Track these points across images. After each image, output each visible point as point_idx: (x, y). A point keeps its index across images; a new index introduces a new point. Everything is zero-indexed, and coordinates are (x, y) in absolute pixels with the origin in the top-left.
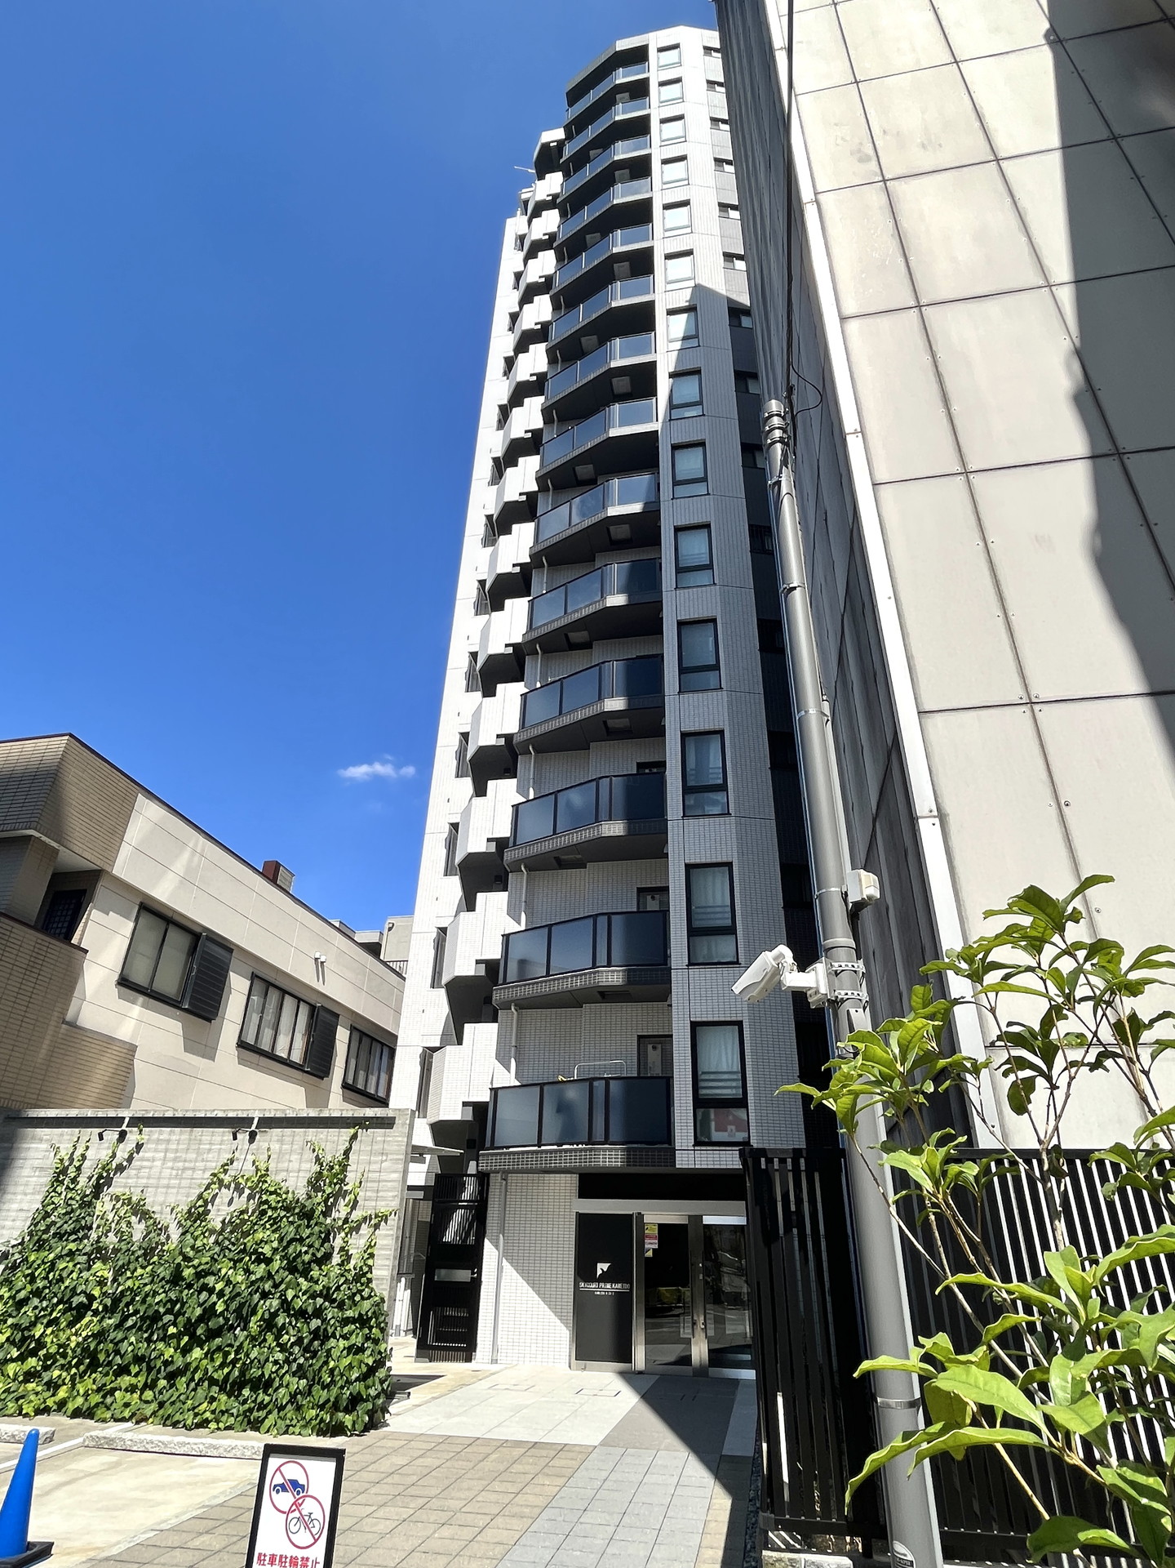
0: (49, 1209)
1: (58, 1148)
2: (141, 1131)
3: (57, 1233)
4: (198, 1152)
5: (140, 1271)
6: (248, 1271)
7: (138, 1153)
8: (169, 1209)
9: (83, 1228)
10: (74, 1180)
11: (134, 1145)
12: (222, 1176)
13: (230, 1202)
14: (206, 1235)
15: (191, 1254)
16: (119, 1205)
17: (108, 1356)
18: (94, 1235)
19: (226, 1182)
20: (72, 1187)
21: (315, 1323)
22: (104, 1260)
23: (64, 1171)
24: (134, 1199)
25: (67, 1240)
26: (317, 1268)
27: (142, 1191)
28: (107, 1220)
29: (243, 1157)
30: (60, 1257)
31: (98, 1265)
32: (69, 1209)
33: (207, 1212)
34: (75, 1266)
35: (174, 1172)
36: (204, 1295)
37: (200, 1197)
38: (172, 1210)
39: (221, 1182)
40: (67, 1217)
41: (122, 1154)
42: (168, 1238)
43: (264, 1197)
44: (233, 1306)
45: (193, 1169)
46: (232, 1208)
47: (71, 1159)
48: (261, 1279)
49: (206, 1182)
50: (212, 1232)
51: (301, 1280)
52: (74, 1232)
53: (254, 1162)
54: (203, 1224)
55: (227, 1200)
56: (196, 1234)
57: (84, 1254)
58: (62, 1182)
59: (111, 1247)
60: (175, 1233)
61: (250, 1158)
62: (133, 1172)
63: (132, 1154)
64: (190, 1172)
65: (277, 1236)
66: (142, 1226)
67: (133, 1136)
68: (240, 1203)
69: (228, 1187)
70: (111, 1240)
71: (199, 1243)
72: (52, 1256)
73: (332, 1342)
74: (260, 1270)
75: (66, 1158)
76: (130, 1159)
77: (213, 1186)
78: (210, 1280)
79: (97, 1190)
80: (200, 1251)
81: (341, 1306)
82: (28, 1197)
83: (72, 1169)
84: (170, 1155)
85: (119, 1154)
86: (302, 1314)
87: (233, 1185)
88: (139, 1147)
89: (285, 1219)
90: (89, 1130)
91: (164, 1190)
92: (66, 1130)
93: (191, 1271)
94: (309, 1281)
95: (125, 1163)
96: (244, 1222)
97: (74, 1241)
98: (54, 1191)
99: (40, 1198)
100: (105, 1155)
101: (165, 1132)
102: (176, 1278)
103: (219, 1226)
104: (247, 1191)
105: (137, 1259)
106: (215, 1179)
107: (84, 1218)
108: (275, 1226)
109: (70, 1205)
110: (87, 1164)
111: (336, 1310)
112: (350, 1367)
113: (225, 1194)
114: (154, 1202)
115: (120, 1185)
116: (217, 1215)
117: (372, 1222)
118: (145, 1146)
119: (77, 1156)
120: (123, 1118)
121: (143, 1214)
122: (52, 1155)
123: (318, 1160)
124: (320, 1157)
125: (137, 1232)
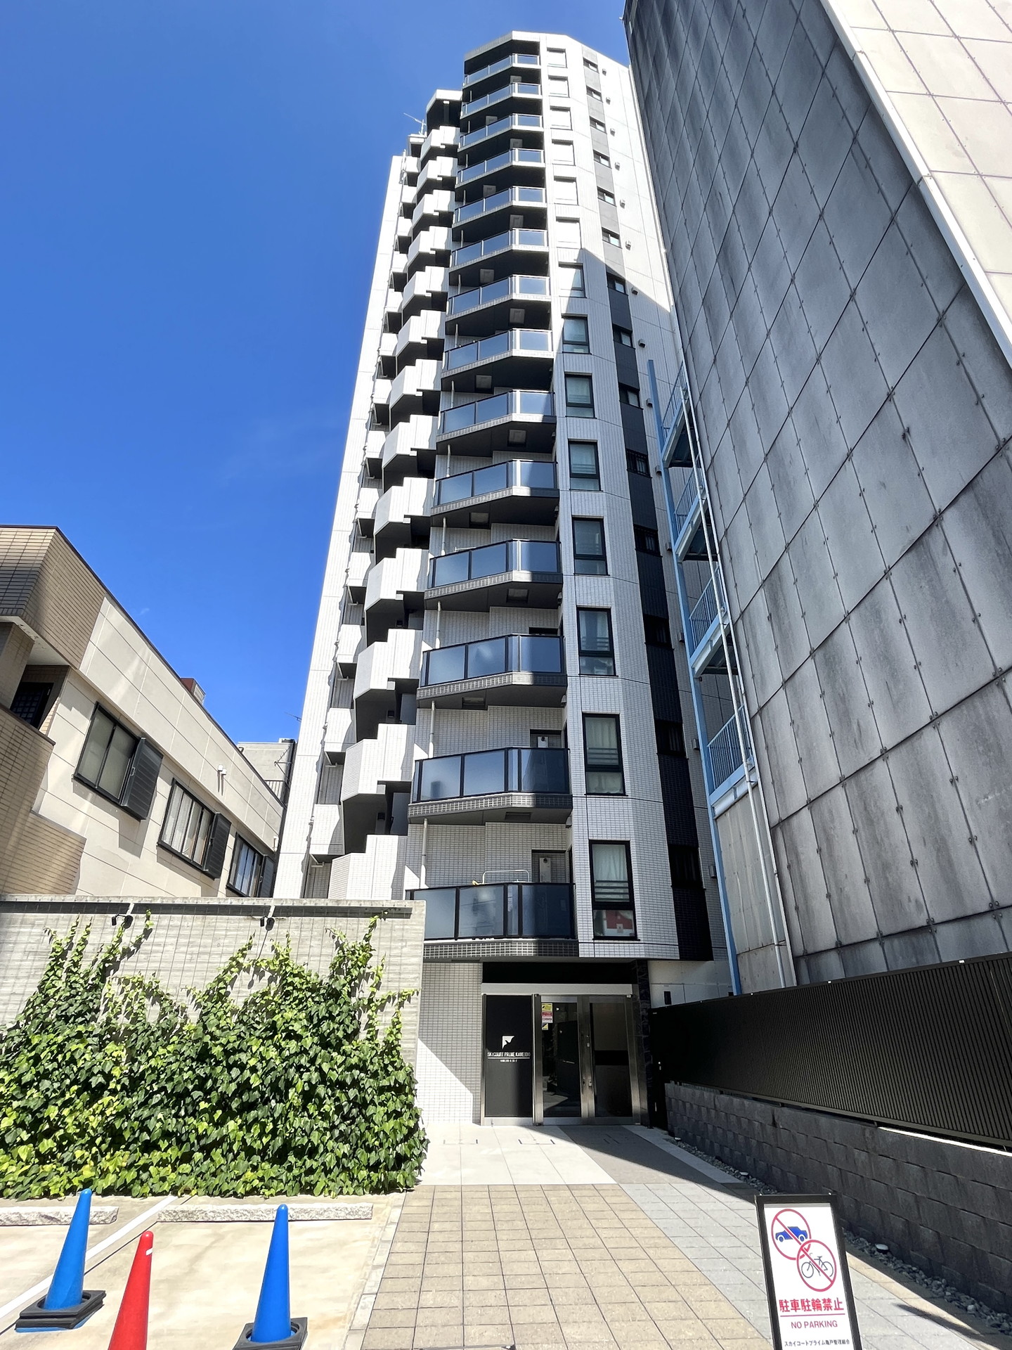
0: (51, 992)
1: (55, 932)
2: (148, 918)
3: (62, 1016)
4: (214, 939)
5: (161, 1051)
6: (280, 1049)
7: (146, 937)
8: (185, 992)
9: (90, 1011)
10: (76, 964)
11: (142, 931)
12: (241, 960)
13: (251, 985)
14: (229, 1014)
15: (218, 1033)
16: (128, 988)
17: (134, 1133)
18: (102, 1018)
19: (245, 965)
20: (75, 970)
21: (352, 1093)
22: (117, 1041)
23: (64, 955)
24: (146, 982)
25: (73, 1023)
26: (347, 1043)
27: (154, 975)
28: (116, 1003)
29: (261, 942)
30: (68, 1039)
31: (110, 1047)
32: (73, 992)
33: (227, 994)
34: (86, 1047)
35: (188, 957)
36: (235, 1072)
37: (219, 980)
38: (188, 992)
39: (239, 965)
40: (71, 1000)
41: (129, 938)
42: (186, 1018)
43: (290, 980)
44: (268, 1080)
45: (210, 954)
46: (254, 990)
47: (71, 945)
48: (296, 1054)
49: (226, 966)
50: (234, 1012)
51: (334, 1054)
52: (80, 1014)
53: (273, 947)
54: (225, 1004)
55: (247, 983)
56: (219, 1014)
57: (95, 1036)
58: (61, 966)
59: (123, 1028)
60: (194, 1016)
61: (269, 944)
62: (142, 957)
63: (140, 939)
64: (206, 957)
65: (304, 1014)
66: (157, 1007)
67: (139, 922)
68: (261, 985)
69: (247, 970)
70: (122, 1022)
71: (222, 1023)
72: (60, 1039)
73: (371, 1110)
74: (293, 1046)
75: (64, 943)
76: (138, 944)
77: (233, 969)
78: (243, 1057)
79: (103, 974)
80: (225, 1030)
81: (375, 1075)
82: (21, 981)
83: (70, 955)
84: (182, 940)
85: (124, 939)
86: (342, 1085)
87: (252, 969)
88: (147, 932)
89: (310, 999)
90: (90, 916)
91: (179, 973)
92: (62, 915)
93: (219, 1049)
94: (342, 1055)
95: (132, 948)
96: (269, 1002)
97: (81, 1023)
98: (54, 974)
99: (37, 981)
100: (109, 939)
101: (176, 918)
102: (204, 1056)
103: (239, 1005)
104: (268, 974)
105: (157, 1041)
106: (234, 963)
107: (91, 1001)
108: (301, 1006)
109: (75, 988)
110: (88, 948)
111: (372, 1080)
112: (394, 1130)
113: (245, 977)
114: (166, 985)
115: (127, 968)
116: (239, 996)
117: (396, 1001)
118: (153, 931)
119: (77, 939)
120: (128, 905)
121: (157, 996)
122: (47, 939)
123: (339, 946)
124: (341, 942)
125: (152, 1014)
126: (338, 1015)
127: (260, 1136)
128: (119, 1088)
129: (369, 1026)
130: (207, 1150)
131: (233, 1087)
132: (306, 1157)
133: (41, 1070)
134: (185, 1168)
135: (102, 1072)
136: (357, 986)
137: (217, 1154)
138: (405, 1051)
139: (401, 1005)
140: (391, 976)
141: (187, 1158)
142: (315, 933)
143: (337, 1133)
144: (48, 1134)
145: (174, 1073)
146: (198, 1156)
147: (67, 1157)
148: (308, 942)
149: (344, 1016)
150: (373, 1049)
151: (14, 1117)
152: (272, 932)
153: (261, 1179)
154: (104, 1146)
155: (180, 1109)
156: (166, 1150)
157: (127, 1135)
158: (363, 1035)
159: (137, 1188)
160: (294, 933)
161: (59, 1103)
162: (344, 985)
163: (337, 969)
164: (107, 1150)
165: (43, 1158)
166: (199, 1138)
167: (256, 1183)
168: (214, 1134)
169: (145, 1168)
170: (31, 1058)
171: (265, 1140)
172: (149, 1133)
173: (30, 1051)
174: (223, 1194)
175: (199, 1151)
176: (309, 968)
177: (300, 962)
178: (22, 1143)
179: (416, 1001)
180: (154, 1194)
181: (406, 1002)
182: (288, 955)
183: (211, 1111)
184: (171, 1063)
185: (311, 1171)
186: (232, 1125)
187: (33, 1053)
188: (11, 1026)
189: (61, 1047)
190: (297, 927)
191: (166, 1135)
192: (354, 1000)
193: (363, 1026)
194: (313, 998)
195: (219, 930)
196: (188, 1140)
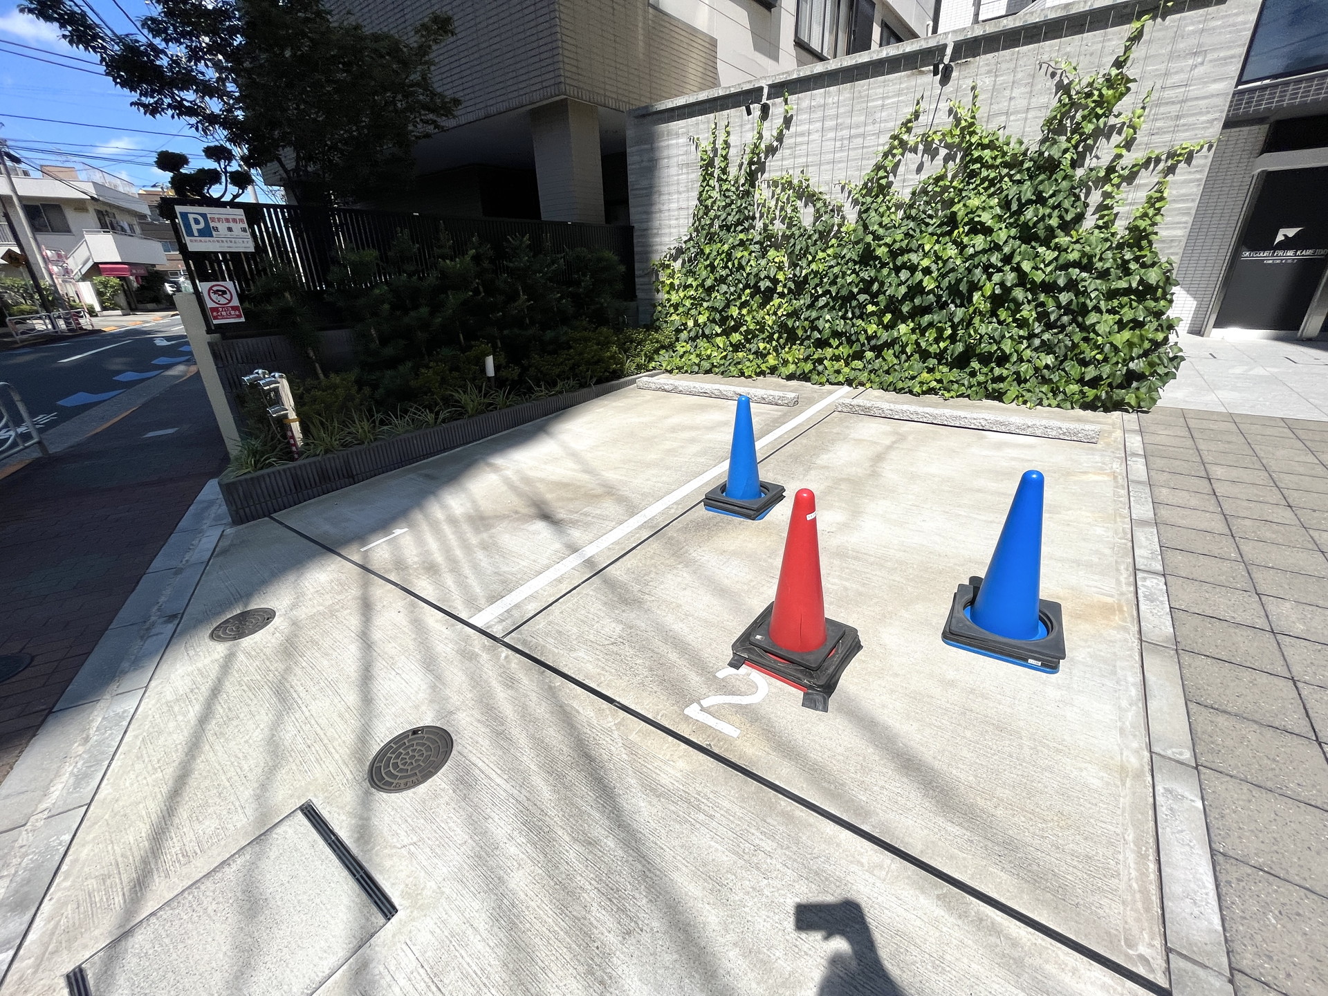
0: (709, 202)
1: (698, 139)
2: (786, 101)
3: (724, 226)
4: (868, 112)
5: (821, 255)
6: (961, 247)
7: (788, 128)
8: (839, 188)
9: (747, 218)
10: (724, 171)
11: (782, 120)
12: (905, 137)
13: (919, 169)
14: (893, 209)
15: (881, 231)
16: (778, 190)
18: (759, 225)
19: (911, 144)
20: (725, 177)
21: (1064, 298)
22: (777, 248)
23: (711, 163)
24: (795, 182)
25: (735, 231)
26: (1062, 234)
28: (769, 208)
29: (932, 107)
30: (734, 247)
31: (772, 253)
32: (728, 201)
33: (890, 184)
34: (750, 254)
35: (838, 144)
36: (904, 275)
37: (878, 167)
39: (903, 144)
40: (728, 209)
41: (770, 131)
42: (843, 218)
43: (976, 154)
44: (945, 283)
45: (863, 135)
46: (924, 176)
47: (715, 150)
48: (984, 251)
49: (886, 148)
50: (898, 206)
51: (1041, 250)
52: (739, 223)
53: (950, 111)
54: (888, 198)
55: (915, 167)
56: (881, 210)
57: (756, 243)
58: (712, 175)
59: (780, 234)
60: (851, 215)
61: (945, 106)
62: (787, 152)
63: (782, 131)
64: (860, 140)
65: (997, 200)
66: (811, 209)
67: (778, 108)
68: (934, 167)
69: (914, 150)
70: (779, 227)
71: (886, 220)
72: (726, 247)
73: (1092, 318)
74: (979, 241)
75: (709, 148)
76: (780, 138)
77: (895, 151)
78: (914, 258)
79: (752, 178)
80: (890, 228)
81: (1104, 275)
83: (717, 161)
84: (830, 123)
85: (766, 134)
86: (1049, 288)
87: (921, 147)
88: (788, 121)
89: (1006, 179)
90: (725, 112)
91: (829, 167)
92: (700, 117)
93: (884, 249)
94: (1053, 250)
95: (775, 144)
96: (945, 189)
97: (741, 232)
98: (708, 185)
99: (695, 194)
100: (750, 137)
101: (818, 95)
102: (867, 257)
103: (906, 197)
104: (943, 152)
105: (815, 244)
106: (896, 143)
107: (746, 208)
108: (992, 190)
109: (728, 197)
110: (732, 151)
111: (1098, 281)
112: (1130, 344)
113: (911, 160)
115: (775, 168)
116: (904, 186)
117: (1161, 166)
118: (794, 118)
119: (720, 144)
120: (761, 89)
121: (811, 198)
122: (693, 147)
123: (1063, 88)
124: (1066, 82)
125: (806, 216)
126: (1051, 197)
127: (937, 341)
128: (786, 291)
129: (1102, 207)
130: (878, 350)
131: (903, 290)
132: (993, 365)
133: (718, 276)
134: (858, 364)
135: (767, 277)
136: (1089, 149)
137: (889, 354)
138: (1163, 241)
139: (1171, 170)
140: (1159, 124)
141: (859, 356)
142: (1020, 75)
143: (1037, 342)
144: (736, 329)
145: (836, 277)
146: (869, 355)
147: (753, 347)
148: (1007, 93)
149: (1060, 197)
150: (1106, 240)
151: (707, 315)
152: (950, 88)
153: (940, 381)
154: (782, 341)
155: (846, 312)
156: (837, 347)
157: (800, 332)
158: (1090, 222)
159: (815, 377)
160: (985, 82)
161: (738, 304)
162: (1066, 151)
163: (1054, 128)
164: (785, 344)
165: (737, 347)
166: (869, 338)
167: (934, 384)
168: (885, 336)
169: (820, 361)
170: (708, 266)
171: (942, 345)
172: (820, 332)
173: (706, 260)
174: (899, 391)
175: (870, 350)
176: (1007, 132)
177: (993, 126)
178: (717, 335)
179: (1202, 161)
180: (831, 384)
181: (1182, 165)
182: (973, 117)
183: (881, 314)
184: (832, 267)
185: (1001, 379)
186: (903, 328)
187: (708, 262)
188: (687, 238)
189: (729, 255)
190: (989, 72)
191: (836, 334)
192: (1080, 172)
193: (1091, 210)
194: (1011, 177)
195: (873, 100)
196: (858, 340)
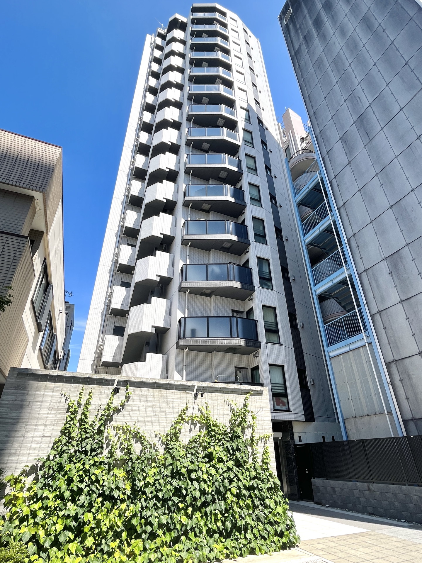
1: (68, 396)
2: (127, 389)
3: (83, 451)
4: (167, 404)
7: (127, 401)
9: (99, 447)
11: (124, 397)
12: (184, 416)
13: (190, 431)
14: (182, 449)
15: (181, 460)
16: (120, 432)
19: (187, 419)
24: (131, 429)
25: (91, 456)
26: (246, 464)
27: (134, 424)
28: (113, 442)
29: (193, 406)
30: (91, 466)
35: (154, 414)
36: (195, 484)
37: (173, 428)
38: (156, 435)
39: (183, 419)
40: (87, 441)
41: (117, 400)
42: (158, 451)
45: (165, 412)
46: (193, 434)
47: (79, 403)
48: (226, 471)
49: (176, 419)
52: (94, 450)
53: (199, 410)
56: (178, 448)
57: (106, 464)
60: (161, 450)
61: (196, 407)
62: (126, 413)
63: (124, 402)
65: (222, 448)
66: (139, 445)
67: (122, 391)
68: (196, 432)
69: (187, 422)
70: (119, 454)
73: (268, 502)
75: (76, 402)
76: (123, 406)
77: (180, 422)
79: (105, 423)
84: (150, 404)
85: (114, 401)
87: (190, 422)
88: (128, 398)
89: (223, 440)
90: (91, 386)
91: (150, 424)
92: (72, 385)
95: (120, 408)
97: (95, 456)
99: (60, 427)
101: (144, 391)
103: (186, 443)
104: (198, 425)
108: (220, 443)
110: (92, 407)
113: (187, 427)
114: (145, 431)
115: (118, 420)
116: (185, 438)
117: (263, 440)
119: (83, 401)
121: (139, 438)
122: (63, 400)
124: (232, 408)
125: (137, 449)
127: (215, 522)
129: (254, 454)
135: (117, 488)
138: (271, 468)
139: (266, 442)
142: (219, 402)
143: (254, 516)
145: (161, 486)
148: (216, 407)
149: (243, 449)
152: (197, 401)
158: (250, 459)
176: (219, 421)
177: (216, 418)
179: (271, 440)
182: (208, 414)
184: (157, 480)
190: (210, 399)
192: (244, 440)
195: (169, 398)
